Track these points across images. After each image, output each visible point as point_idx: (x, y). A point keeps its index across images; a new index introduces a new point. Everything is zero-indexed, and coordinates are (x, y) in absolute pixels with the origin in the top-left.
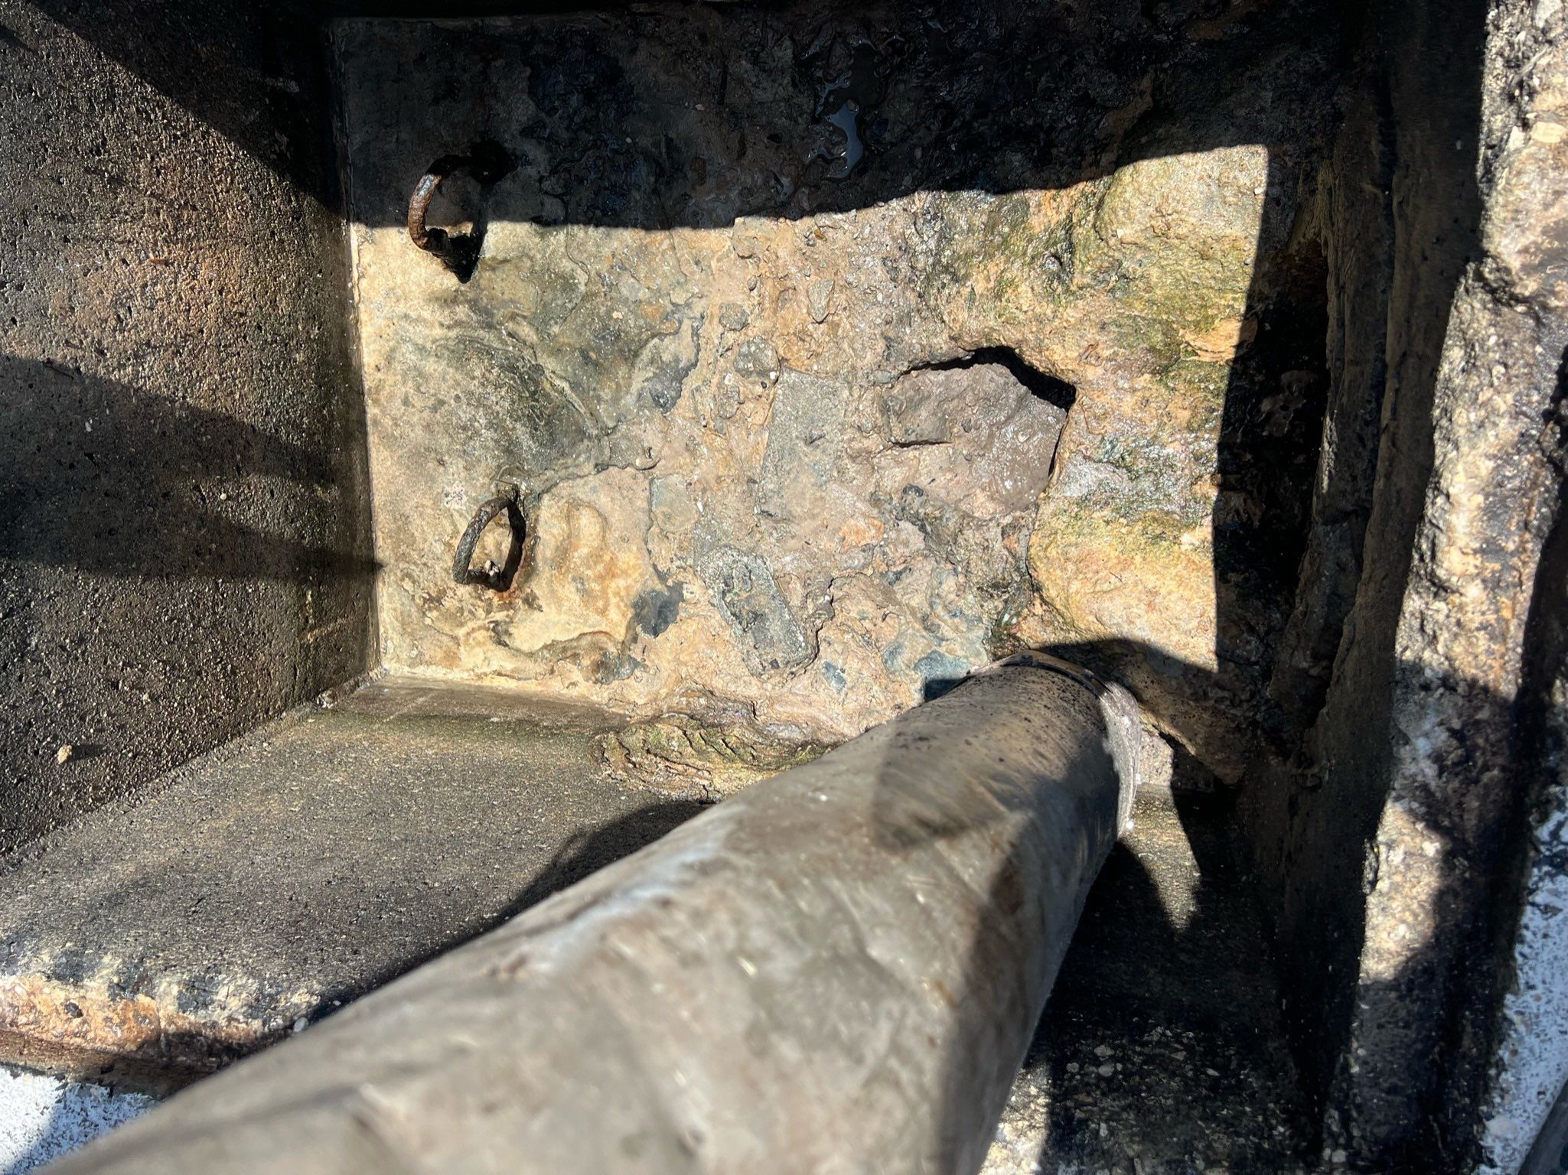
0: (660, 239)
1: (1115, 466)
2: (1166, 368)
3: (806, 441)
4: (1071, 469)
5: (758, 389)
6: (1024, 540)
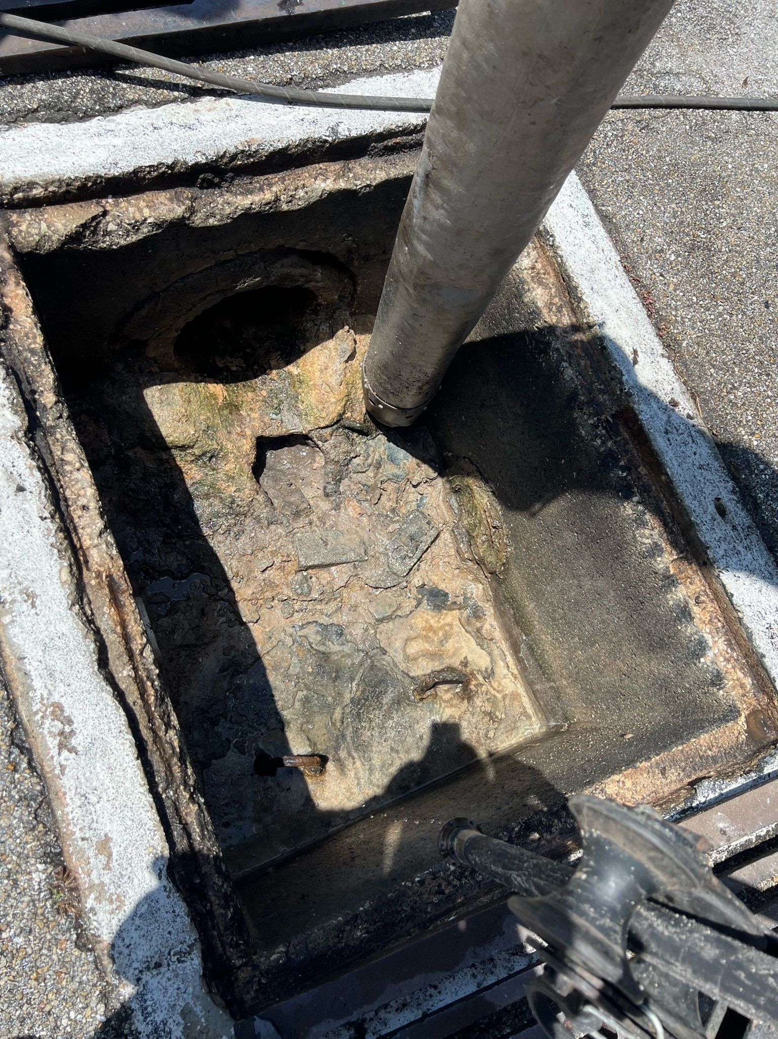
0: (267, 661)
1: (280, 410)
2: (236, 406)
3: (326, 545)
4: (289, 427)
5: (314, 579)
6: (325, 430)
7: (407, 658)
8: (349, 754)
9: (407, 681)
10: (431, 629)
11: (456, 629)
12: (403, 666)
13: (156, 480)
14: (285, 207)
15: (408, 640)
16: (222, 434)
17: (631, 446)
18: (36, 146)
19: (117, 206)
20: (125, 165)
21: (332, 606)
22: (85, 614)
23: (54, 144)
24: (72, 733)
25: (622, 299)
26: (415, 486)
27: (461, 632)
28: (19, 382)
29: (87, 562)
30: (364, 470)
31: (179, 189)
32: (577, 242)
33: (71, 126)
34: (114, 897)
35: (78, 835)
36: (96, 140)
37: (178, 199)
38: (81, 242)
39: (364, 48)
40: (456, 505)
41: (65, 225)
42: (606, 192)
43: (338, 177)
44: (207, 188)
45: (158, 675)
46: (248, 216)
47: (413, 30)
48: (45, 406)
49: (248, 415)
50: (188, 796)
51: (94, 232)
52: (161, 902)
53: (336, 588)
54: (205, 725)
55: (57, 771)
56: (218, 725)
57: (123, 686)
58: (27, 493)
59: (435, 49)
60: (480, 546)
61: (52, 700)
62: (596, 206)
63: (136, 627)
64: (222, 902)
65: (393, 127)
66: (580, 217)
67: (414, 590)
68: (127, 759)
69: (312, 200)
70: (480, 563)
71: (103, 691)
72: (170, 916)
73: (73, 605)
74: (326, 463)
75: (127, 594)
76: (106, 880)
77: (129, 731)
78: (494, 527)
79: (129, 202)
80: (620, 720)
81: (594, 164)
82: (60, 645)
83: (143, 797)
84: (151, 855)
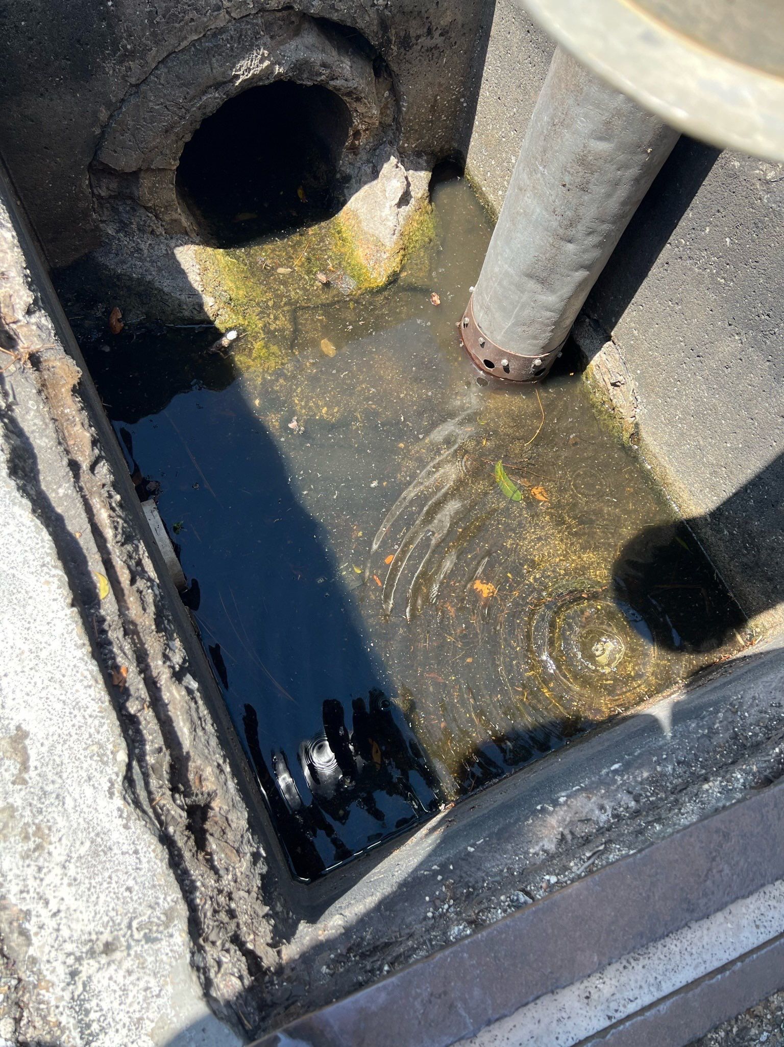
34: (31, 830)
45: (120, 503)
50: (170, 675)
63: (81, 433)
68: (55, 606)
72: (129, 860)
76: (17, 801)
78: (614, 385)
84: (95, 758)
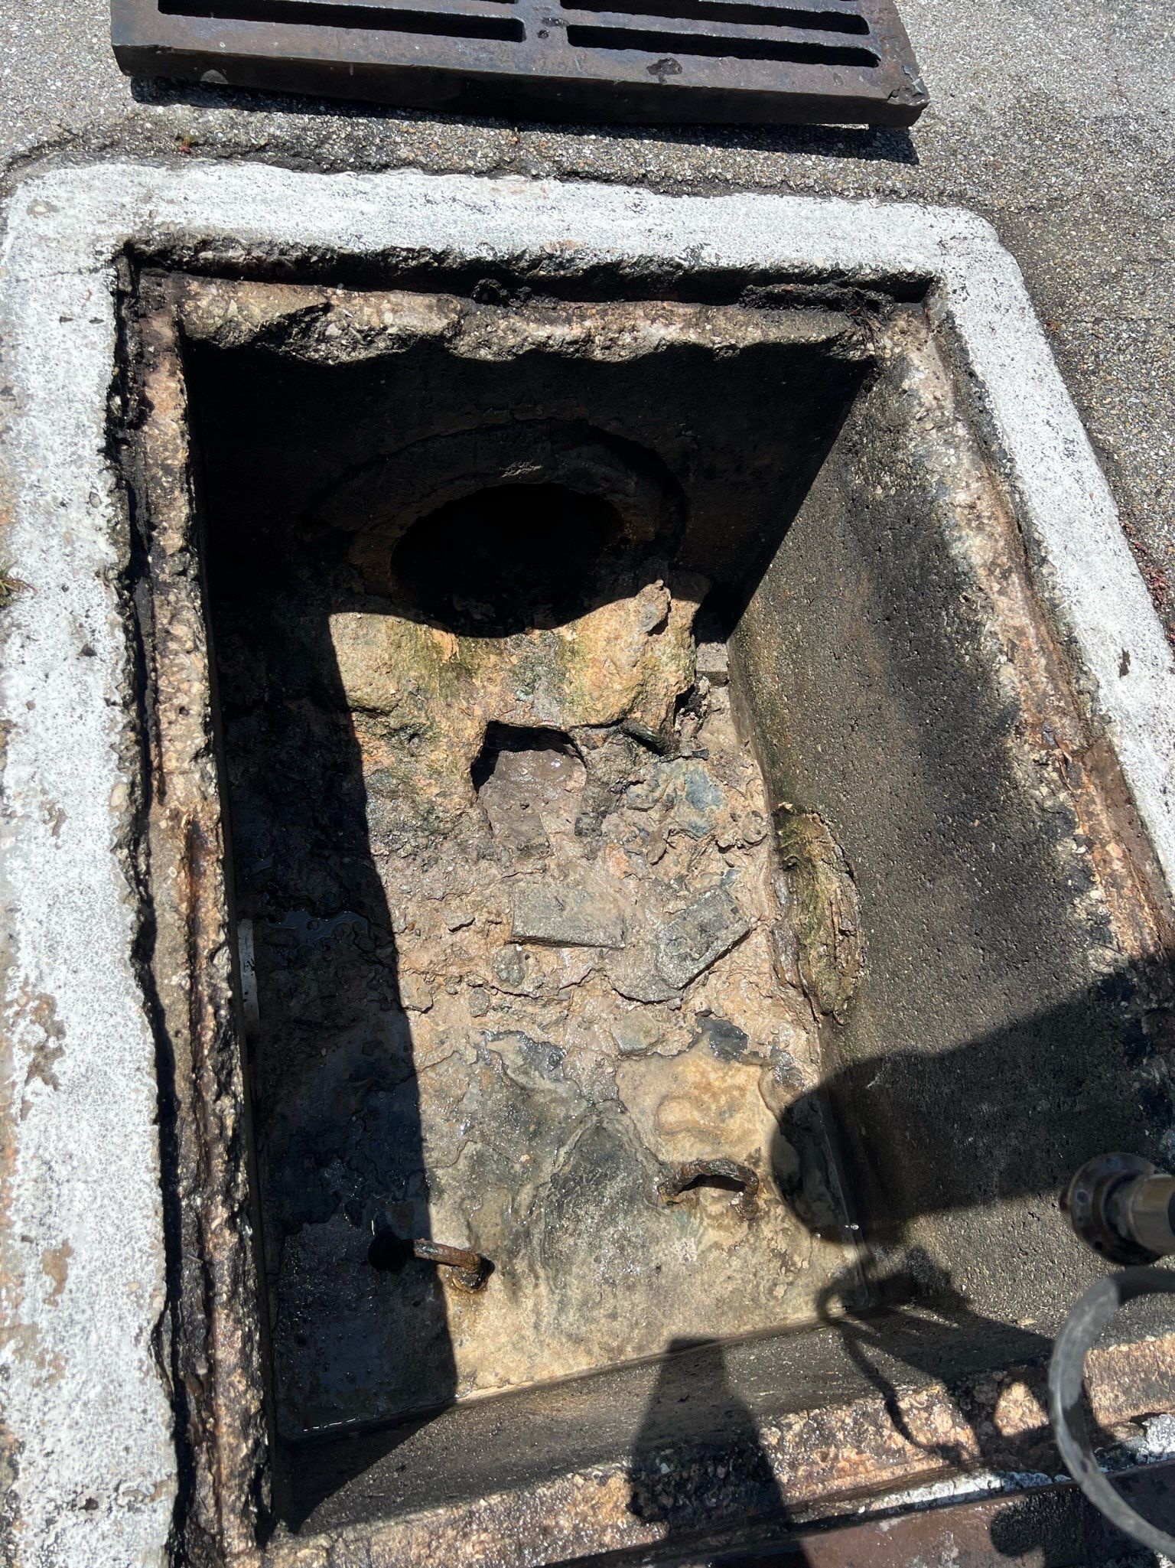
1: (533, 688)
2: (468, 670)
3: (563, 910)
4: (542, 716)
5: (531, 961)
6: (597, 731)
7: (659, 1128)
8: (532, 1268)
9: (652, 1167)
10: (708, 1087)
11: (750, 1098)
12: (649, 1140)
13: (322, 755)
14: (598, 355)
15: (664, 1099)
16: (437, 704)
17: (1098, 808)
18: (249, 192)
19: (349, 302)
20: (373, 241)
21: (552, 1013)
22: (135, 867)
23: (276, 195)
24: (59, 1051)
25: (1114, 574)
26: (722, 850)
27: (758, 1106)
28: (133, 505)
29: (162, 793)
30: (646, 806)
31: (445, 296)
32: (1050, 475)
33: (306, 175)
34: (49, 1357)
35: (18, 1229)
36: (339, 201)
37: (441, 310)
38: (282, 343)
39: (762, 155)
40: (784, 890)
41: (264, 312)
42: (1107, 415)
43: (688, 325)
44: (487, 303)
45: (230, 1001)
46: (540, 356)
47: (841, 146)
48: (163, 550)
49: (484, 687)
50: (226, 1216)
51: (305, 332)
52: (128, 1388)
53: (565, 983)
54: (306, 1163)
55: (15, 1110)
56: (327, 1166)
57: (165, 1001)
58: (96, 660)
59: (869, 174)
60: (813, 962)
61: (40, 990)
62: (1089, 432)
63: (213, 912)
64: (237, 1423)
65: (786, 265)
66: (1060, 440)
67: (692, 1018)
68: (137, 1118)
69: (641, 352)
70: (808, 992)
71: (128, 993)
72: (136, 1418)
73: (119, 846)
74: (588, 782)
75: (214, 857)
76: (43, 1322)
77: (154, 1071)
78: (842, 932)
79: (366, 300)
80: (1013, 1299)
81: (1094, 373)
82: (80, 903)
83: (146, 1191)
84: (132, 1297)
